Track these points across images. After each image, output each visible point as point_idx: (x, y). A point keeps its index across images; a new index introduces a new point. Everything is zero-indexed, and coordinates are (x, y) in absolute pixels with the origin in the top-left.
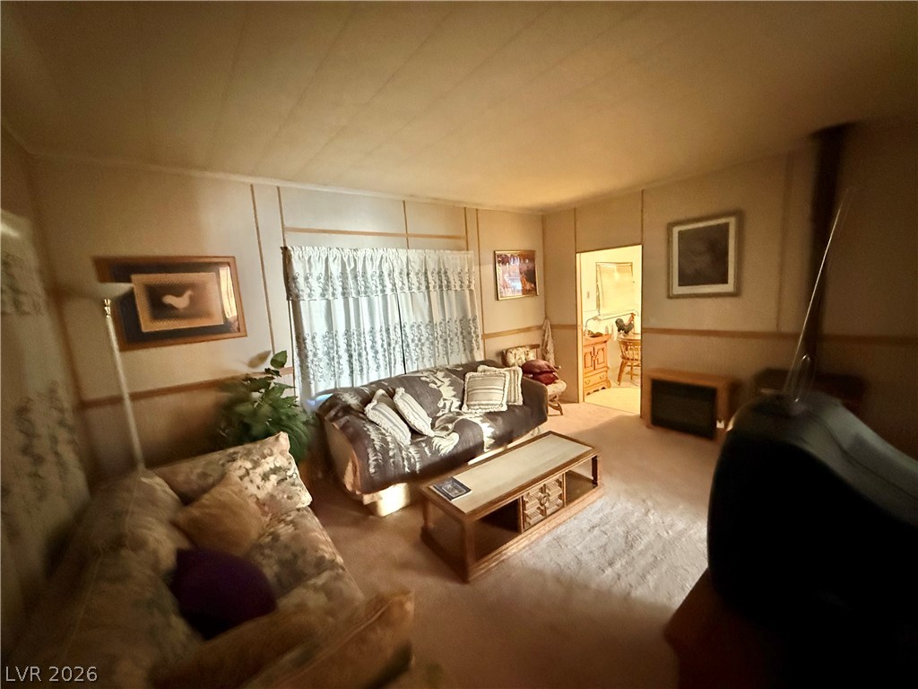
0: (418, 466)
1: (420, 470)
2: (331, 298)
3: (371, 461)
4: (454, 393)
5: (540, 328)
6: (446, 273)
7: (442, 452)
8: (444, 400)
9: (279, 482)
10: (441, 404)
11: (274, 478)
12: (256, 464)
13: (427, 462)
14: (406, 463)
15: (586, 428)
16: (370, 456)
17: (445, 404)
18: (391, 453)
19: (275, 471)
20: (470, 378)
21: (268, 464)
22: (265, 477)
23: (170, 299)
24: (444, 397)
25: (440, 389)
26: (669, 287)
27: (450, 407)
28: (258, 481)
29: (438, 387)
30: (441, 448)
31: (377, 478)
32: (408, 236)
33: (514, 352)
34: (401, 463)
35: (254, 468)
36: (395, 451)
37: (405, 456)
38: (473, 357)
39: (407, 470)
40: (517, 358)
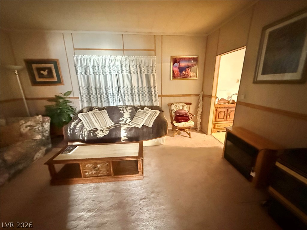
0: (86, 138)
1: (86, 140)
2: (89, 74)
3: (68, 132)
4: (129, 116)
5: (197, 95)
6: (140, 66)
7: (99, 136)
8: (123, 118)
9: (30, 130)
10: (121, 119)
11: (29, 128)
12: (26, 123)
13: (90, 138)
14: (81, 136)
15: (191, 147)
16: (68, 130)
17: (123, 119)
18: (76, 131)
19: (30, 126)
20: (139, 111)
21: (29, 123)
22: (26, 127)
23: (42, 72)
24: (124, 117)
25: (124, 113)
26: (255, 76)
27: (126, 121)
28: (24, 127)
29: (124, 112)
30: (98, 134)
31: (70, 138)
32: (124, 50)
33: (175, 105)
34: (79, 136)
35: (25, 123)
36: (78, 131)
37: (81, 134)
38: (153, 104)
39: (81, 138)
40: (177, 107)
